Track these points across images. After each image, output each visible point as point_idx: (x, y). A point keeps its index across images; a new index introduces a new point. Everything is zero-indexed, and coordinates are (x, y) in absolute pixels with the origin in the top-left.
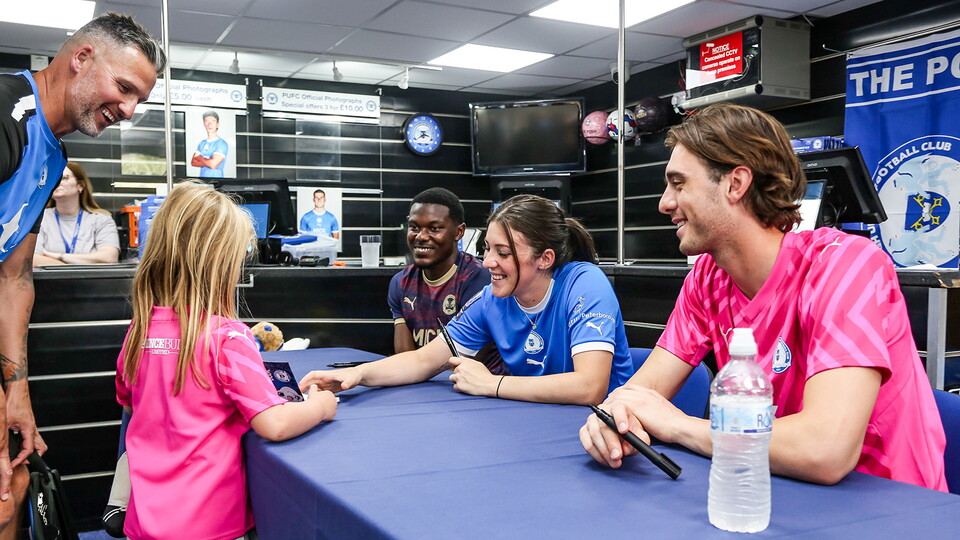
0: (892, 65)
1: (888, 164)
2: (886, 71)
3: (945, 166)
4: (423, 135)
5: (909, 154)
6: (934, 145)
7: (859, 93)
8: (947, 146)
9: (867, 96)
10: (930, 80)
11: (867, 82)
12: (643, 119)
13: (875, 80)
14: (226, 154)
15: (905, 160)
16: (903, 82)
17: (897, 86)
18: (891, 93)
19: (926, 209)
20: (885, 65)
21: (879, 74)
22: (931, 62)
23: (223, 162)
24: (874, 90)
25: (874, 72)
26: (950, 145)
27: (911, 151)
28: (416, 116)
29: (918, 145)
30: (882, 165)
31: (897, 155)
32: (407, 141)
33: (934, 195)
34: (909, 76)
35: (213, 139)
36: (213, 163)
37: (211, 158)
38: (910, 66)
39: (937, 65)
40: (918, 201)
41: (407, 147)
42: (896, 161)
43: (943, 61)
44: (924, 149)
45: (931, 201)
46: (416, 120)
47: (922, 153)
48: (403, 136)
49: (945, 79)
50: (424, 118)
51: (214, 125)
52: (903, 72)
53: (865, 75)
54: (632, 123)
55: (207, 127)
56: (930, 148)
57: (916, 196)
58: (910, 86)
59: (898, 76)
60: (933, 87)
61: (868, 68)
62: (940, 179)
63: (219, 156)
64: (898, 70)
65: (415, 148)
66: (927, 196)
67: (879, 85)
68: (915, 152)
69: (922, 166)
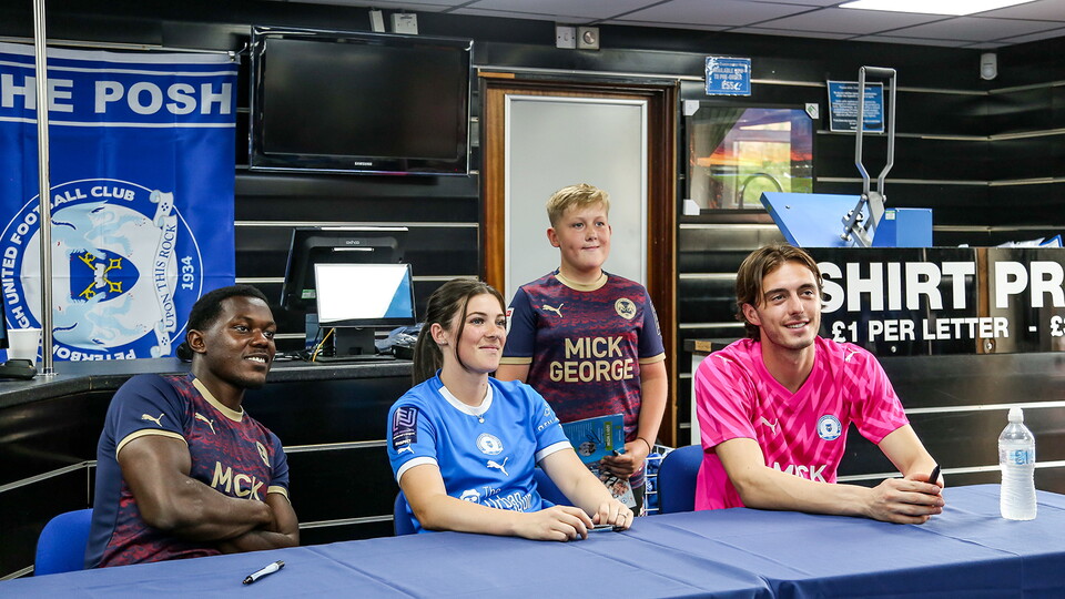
2: (29, 81)
3: (124, 218)
5: (70, 199)
6: (110, 191)
8: (129, 195)
10: (100, 108)
13: (10, 90)
15: (62, 206)
16: (54, 101)
17: (48, 105)
19: (100, 271)
21: (17, 81)
22: (101, 86)
24: (7, 102)
25: (8, 76)
26: (133, 193)
27: (73, 194)
29: (86, 189)
33: (110, 255)
34: (68, 95)
38: (69, 83)
39: (109, 91)
40: (87, 261)
43: (118, 88)
44: (95, 194)
45: (106, 262)
47: (91, 199)
49: (119, 110)
52: (57, 88)
56: (106, 194)
57: (83, 255)
58: (69, 108)
59: (49, 92)
60: (105, 117)
61: (2, 69)
62: (118, 235)
64: (49, 82)
66: (102, 256)
67: (20, 99)
68: (79, 196)
69: (90, 215)
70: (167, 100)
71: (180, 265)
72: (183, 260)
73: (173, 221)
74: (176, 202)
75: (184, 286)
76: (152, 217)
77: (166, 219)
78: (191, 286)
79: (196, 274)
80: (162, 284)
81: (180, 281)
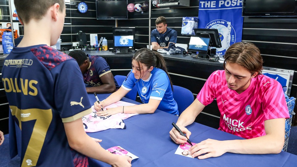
1: (209, 25)
3: (223, 27)
4: (83, 7)
6: (220, 22)
7: (202, 6)
8: (223, 23)
9: (204, 7)
10: (220, 6)
11: (204, 4)
12: (145, 7)
13: (206, 4)
15: (213, 25)
16: (213, 5)
17: (212, 6)
18: (210, 8)
20: (209, 0)
21: (208, 3)
22: (220, 2)
24: (206, 6)
27: (215, 23)
29: (216, 21)
30: (208, 25)
31: (211, 23)
32: (78, 9)
33: (220, 34)
34: (215, 4)
38: (215, 2)
39: (222, 3)
41: (78, 11)
42: (211, 25)
44: (218, 23)
46: (80, 3)
47: (217, 24)
48: (77, 8)
49: (223, 6)
50: (83, 3)
52: (213, 3)
54: (141, 8)
56: (219, 22)
58: (215, 7)
59: (212, 4)
60: (220, 8)
61: (205, 1)
62: (221, 30)
64: (212, 2)
65: (80, 11)
67: (207, 5)
68: (216, 23)
69: (217, 27)
70: (232, 3)
71: (231, 37)
72: (232, 36)
73: (230, 28)
74: (231, 24)
75: (232, 41)
76: (227, 27)
77: (229, 27)
78: (233, 41)
79: (234, 39)
80: (227, 40)
81: (231, 40)
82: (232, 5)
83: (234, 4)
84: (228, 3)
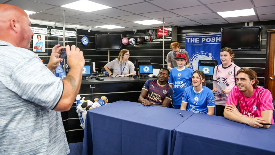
0: (195, 38)
2: (194, 39)
3: (205, 57)
4: (85, 40)
6: (203, 53)
7: (188, 42)
9: (190, 42)
10: (202, 42)
11: (190, 40)
12: (139, 41)
13: (191, 40)
14: (42, 46)
16: (197, 41)
17: (196, 42)
20: (194, 38)
21: (192, 39)
22: (202, 39)
23: (42, 48)
24: (191, 42)
25: (191, 39)
26: (206, 53)
28: (84, 36)
31: (196, 54)
34: (198, 40)
35: (39, 42)
36: (39, 48)
37: (39, 47)
38: (199, 39)
39: (204, 39)
41: (82, 43)
43: (205, 39)
44: (201, 54)
48: (81, 41)
49: (205, 42)
51: (40, 38)
53: (190, 39)
54: (135, 41)
55: (38, 39)
59: (196, 40)
61: (190, 38)
63: (41, 46)
64: (196, 39)
65: (84, 44)
67: (192, 41)
70: (211, 40)
74: (212, 55)
82: (212, 41)
83: (213, 41)
84: (208, 40)
